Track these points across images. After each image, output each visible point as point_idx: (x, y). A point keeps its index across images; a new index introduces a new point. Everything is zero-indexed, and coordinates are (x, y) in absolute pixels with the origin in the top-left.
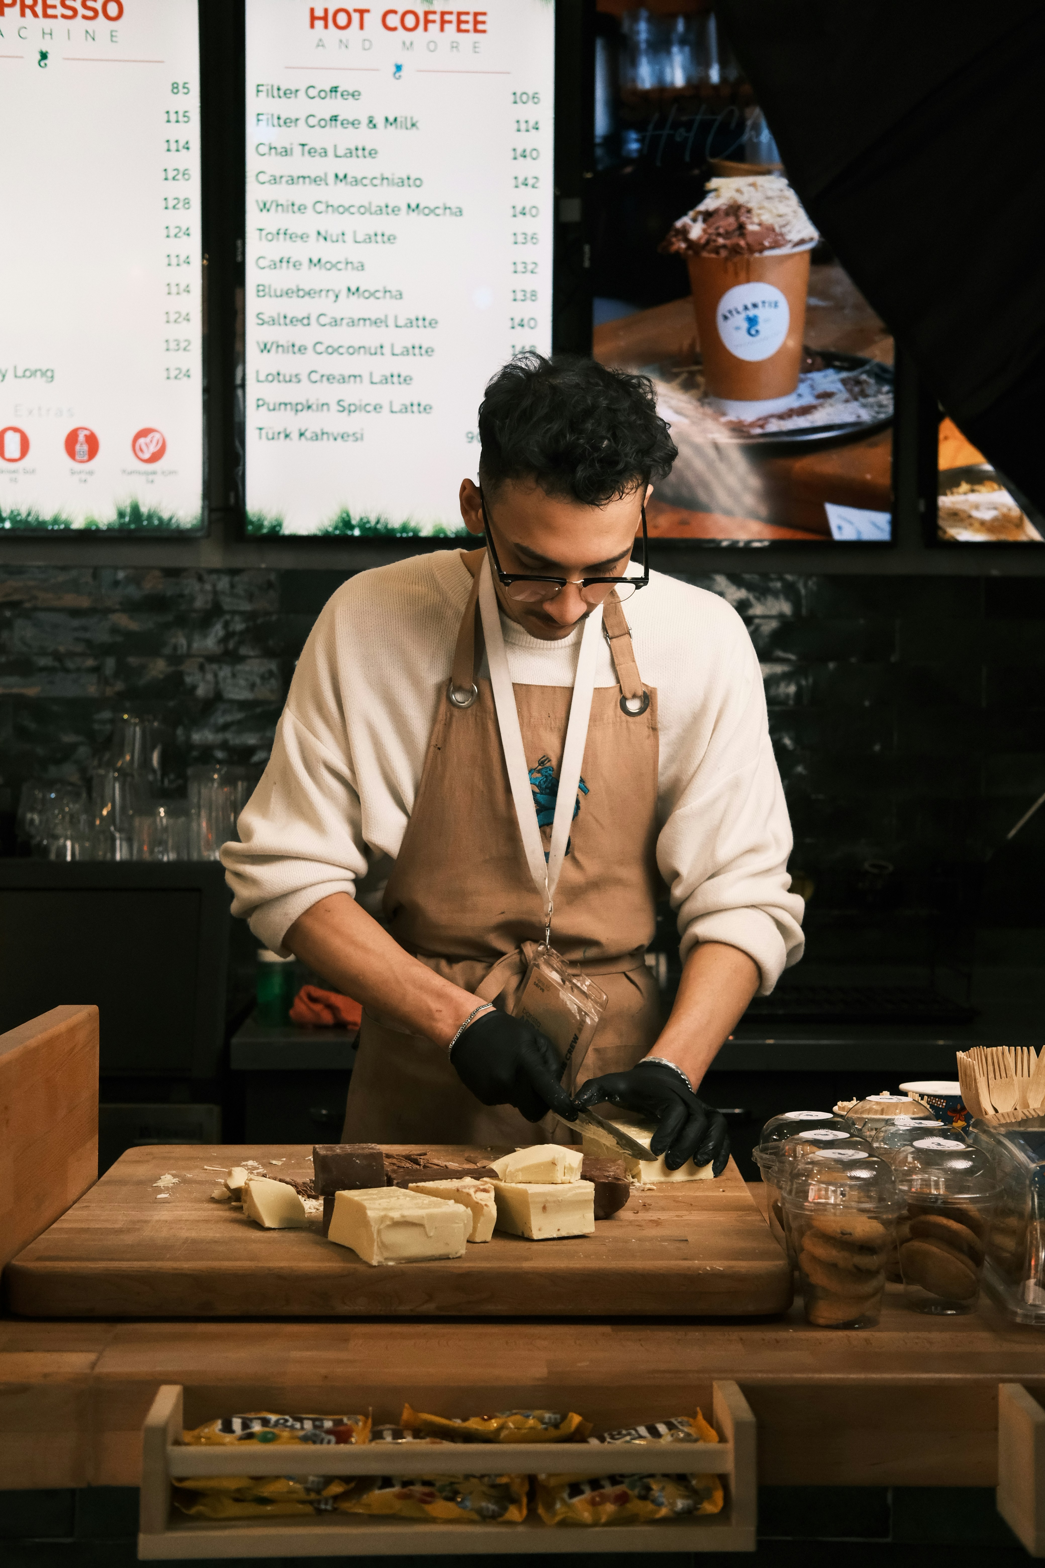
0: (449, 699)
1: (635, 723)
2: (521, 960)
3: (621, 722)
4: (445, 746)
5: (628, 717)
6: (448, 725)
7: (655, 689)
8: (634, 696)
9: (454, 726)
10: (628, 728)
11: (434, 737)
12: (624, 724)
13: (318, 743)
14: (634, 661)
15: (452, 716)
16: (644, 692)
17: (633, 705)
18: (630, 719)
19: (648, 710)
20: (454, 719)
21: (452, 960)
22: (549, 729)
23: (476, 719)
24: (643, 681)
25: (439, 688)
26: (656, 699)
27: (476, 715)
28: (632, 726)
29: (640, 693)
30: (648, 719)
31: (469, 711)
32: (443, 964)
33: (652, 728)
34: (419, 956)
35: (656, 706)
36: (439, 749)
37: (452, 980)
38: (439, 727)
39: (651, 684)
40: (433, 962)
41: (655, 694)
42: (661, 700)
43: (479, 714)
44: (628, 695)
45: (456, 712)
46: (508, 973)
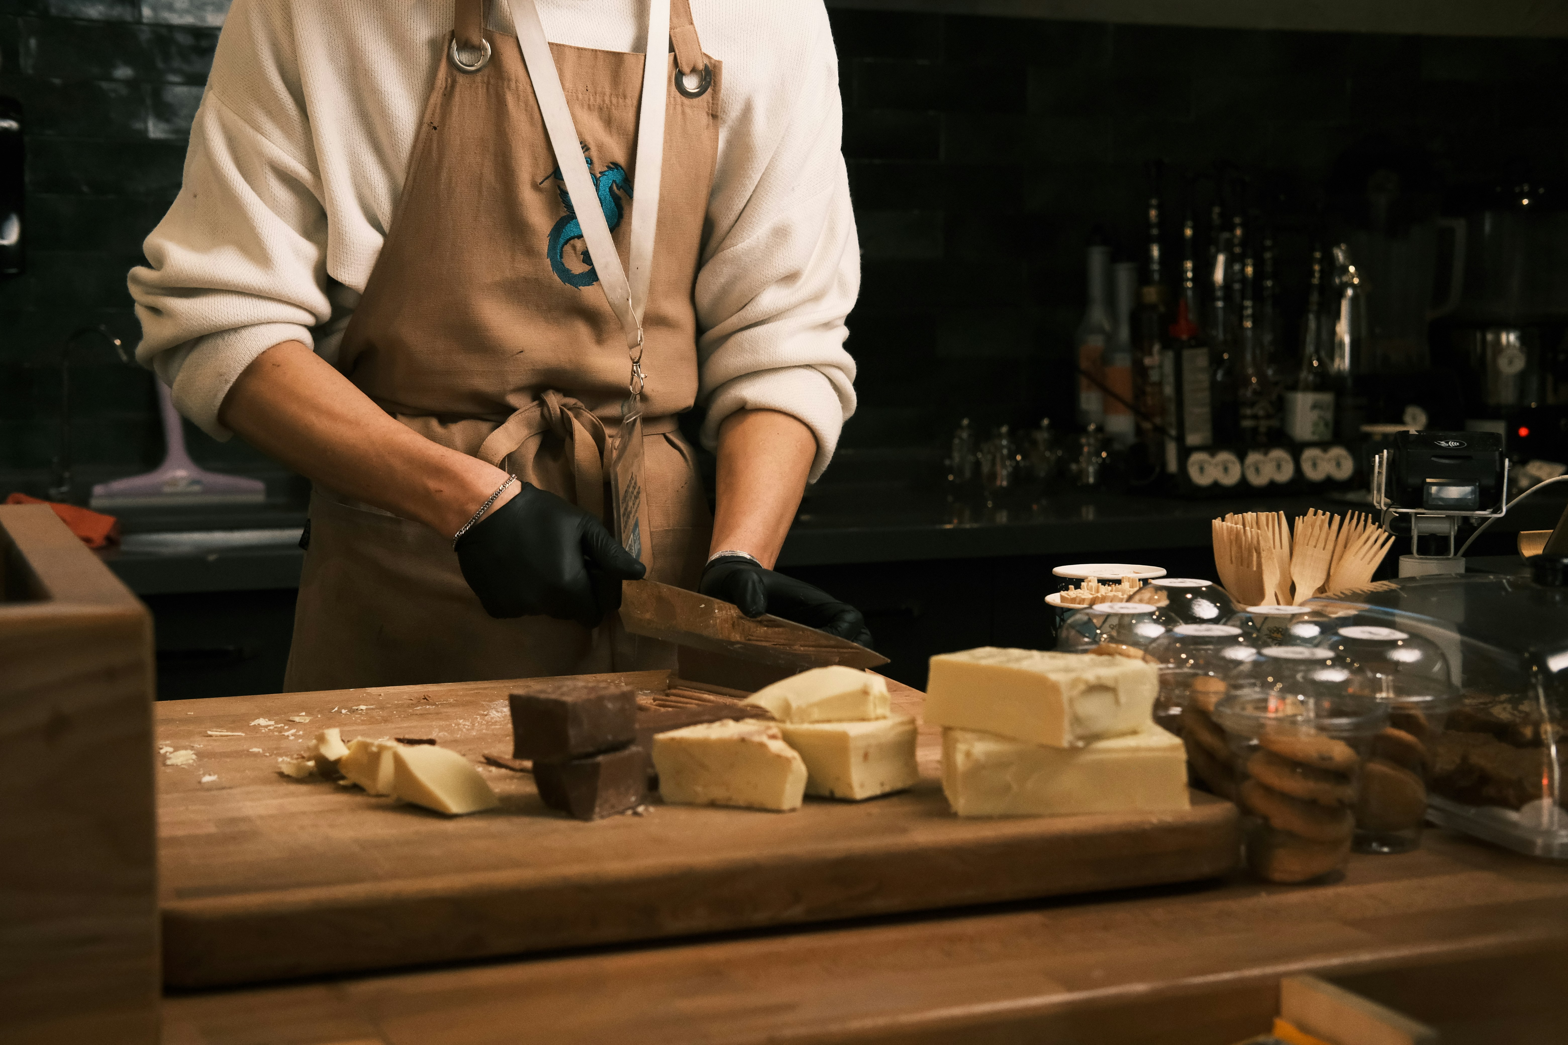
0: (450, 59)
1: (692, 107)
2: (542, 415)
3: (676, 104)
4: (444, 125)
5: (684, 98)
6: (449, 93)
7: (720, 62)
8: (694, 70)
9: (457, 98)
10: (683, 113)
11: (429, 111)
12: (679, 108)
13: (259, 137)
14: (692, 23)
15: (454, 82)
16: (706, 66)
17: (691, 83)
18: (686, 101)
19: (710, 90)
20: (457, 89)
21: (446, 418)
22: (586, 107)
23: (488, 89)
24: (704, 50)
25: (436, 47)
26: (721, 78)
27: (488, 83)
28: (688, 111)
29: (701, 66)
30: (708, 102)
31: (478, 78)
32: (434, 423)
33: (712, 115)
34: (399, 416)
35: (720, 86)
36: (435, 128)
37: (448, 443)
38: (436, 98)
39: (716, 57)
40: (419, 422)
41: (720, 69)
42: (727, 78)
43: (492, 81)
44: (686, 70)
45: (461, 79)
46: (524, 432)
